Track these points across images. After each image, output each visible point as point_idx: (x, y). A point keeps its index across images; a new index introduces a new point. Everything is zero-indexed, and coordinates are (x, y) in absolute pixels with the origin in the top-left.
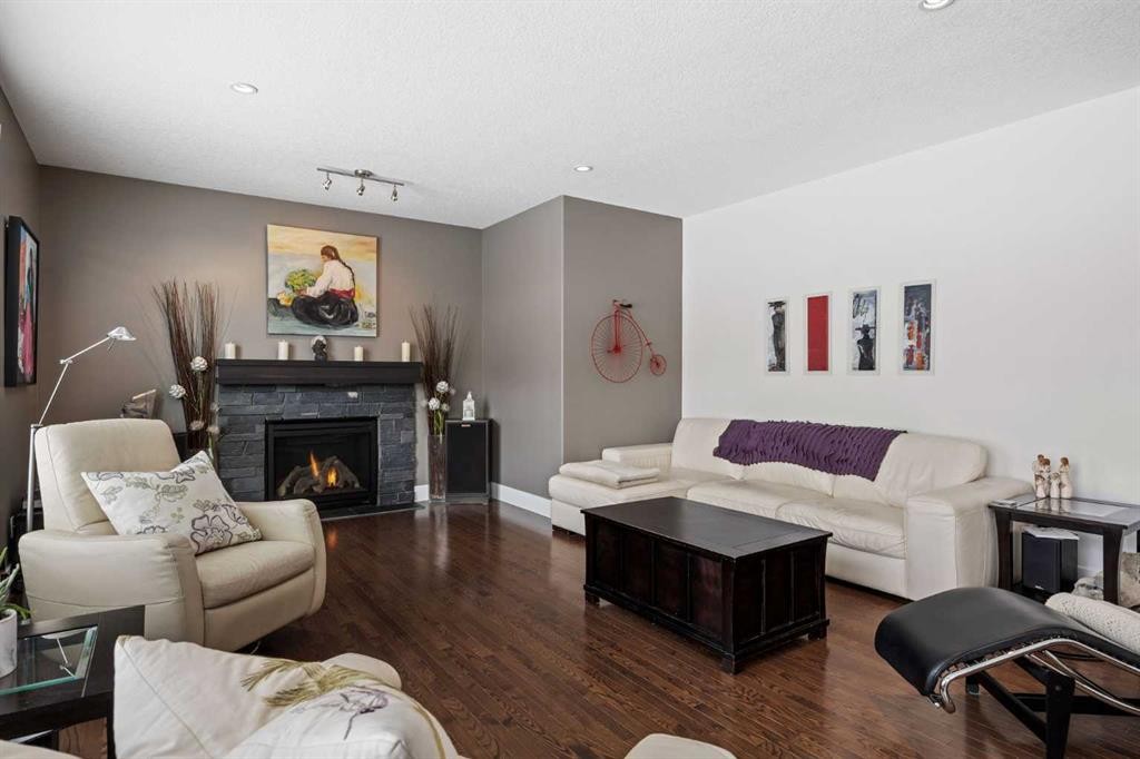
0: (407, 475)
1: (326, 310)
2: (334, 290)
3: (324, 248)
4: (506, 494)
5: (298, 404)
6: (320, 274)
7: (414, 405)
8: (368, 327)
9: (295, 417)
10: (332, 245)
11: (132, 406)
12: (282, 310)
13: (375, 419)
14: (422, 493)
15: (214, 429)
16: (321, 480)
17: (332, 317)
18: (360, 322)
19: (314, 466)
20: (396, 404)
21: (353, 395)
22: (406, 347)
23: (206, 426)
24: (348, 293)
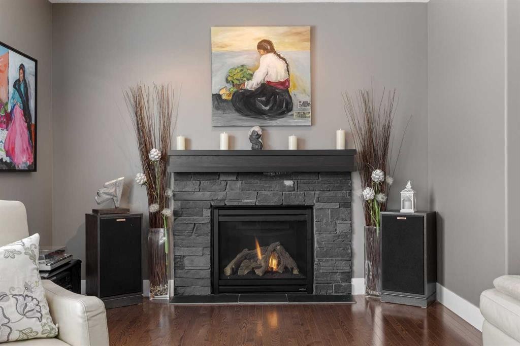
0: (343, 267)
1: (262, 102)
2: (269, 82)
3: (260, 43)
4: (450, 299)
5: (238, 191)
6: (257, 67)
7: (351, 194)
8: (302, 115)
9: (235, 204)
10: (267, 39)
11: (105, 190)
12: (225, 104)
13: (311, 207)
14: (359, 286)
15: (167, 212)
16: (263, 264)
17: (268, 108)
18: (294, 112)
19: (259, 250)
20: (332, 194)
21: (288, 183)
22: (340, 136)
23: (162, 208)
24: (283, 83)
